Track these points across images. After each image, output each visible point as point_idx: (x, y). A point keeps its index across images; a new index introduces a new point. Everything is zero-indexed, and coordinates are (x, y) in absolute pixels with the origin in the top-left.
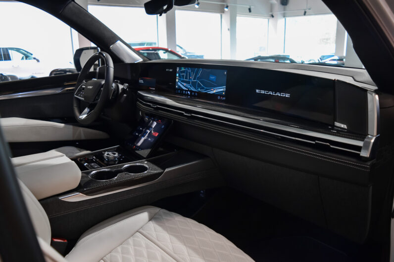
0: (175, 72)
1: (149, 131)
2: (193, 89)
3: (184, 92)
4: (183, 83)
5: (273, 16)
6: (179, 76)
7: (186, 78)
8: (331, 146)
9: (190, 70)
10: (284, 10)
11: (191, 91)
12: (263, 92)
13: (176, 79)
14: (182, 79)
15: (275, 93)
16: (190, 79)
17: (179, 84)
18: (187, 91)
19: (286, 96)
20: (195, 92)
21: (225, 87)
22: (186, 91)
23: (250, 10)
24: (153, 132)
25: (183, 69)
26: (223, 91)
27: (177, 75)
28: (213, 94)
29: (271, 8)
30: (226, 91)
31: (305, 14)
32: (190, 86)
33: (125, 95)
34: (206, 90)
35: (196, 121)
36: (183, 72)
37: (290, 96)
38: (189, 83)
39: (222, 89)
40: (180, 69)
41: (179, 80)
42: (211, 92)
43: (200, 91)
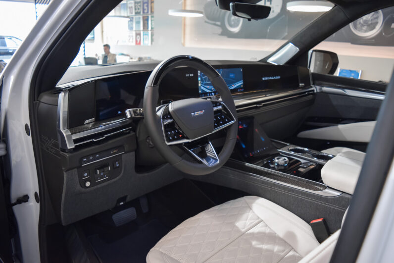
3: (208, 94)
4: (206, 86)
6: (202, 80)
7: (209, 80)
12: (266, 79)
14: (205, 82)
15: (273, 78)
17: (202, 88)
18: (212, 93)
19: (279, 78)
21: (242, 81)
26: (241, 85)
27: (199, 79)
30: (244, 84)
39: (240, 83)
40: (201, 72)
41: (202, 84)
42: (232, 88)
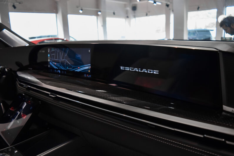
0: (47, 53)
1: (19, 113)
2: (63, 69)
3: (55, 71)
4: (54, 63)
5: (128, 17)
6: (50, 56)
7: (56, 58)
8: (227, 142)
9: (58, 50)
10: (135, 13)
11: (61, 70)
13: (48, 59)
14: (53, 59)
15: (141, 70)
16: (59, 59)
17: (51, 63)
18: (58, 70)
19: (155, 73)
20: (64, 71)
21: (90, 65)
22: (56, 69)
23: (114, 13)
24: (22, 114)
25: (53, 50)
26: (88, 69)
28: (80, 72)
29: (127, 12)
30: (91, 69)
31: (147, 15)
32: (60, 65)
33: (4, 76)
34: (74, 68)
35: (60, 102)
36: (53, 52)
37: (159, 72)
38: (59, 63)
39: (87, 67)
40: (51, 50)
41: (51, 60)
42: (78, 70)
43: (68, 70)
